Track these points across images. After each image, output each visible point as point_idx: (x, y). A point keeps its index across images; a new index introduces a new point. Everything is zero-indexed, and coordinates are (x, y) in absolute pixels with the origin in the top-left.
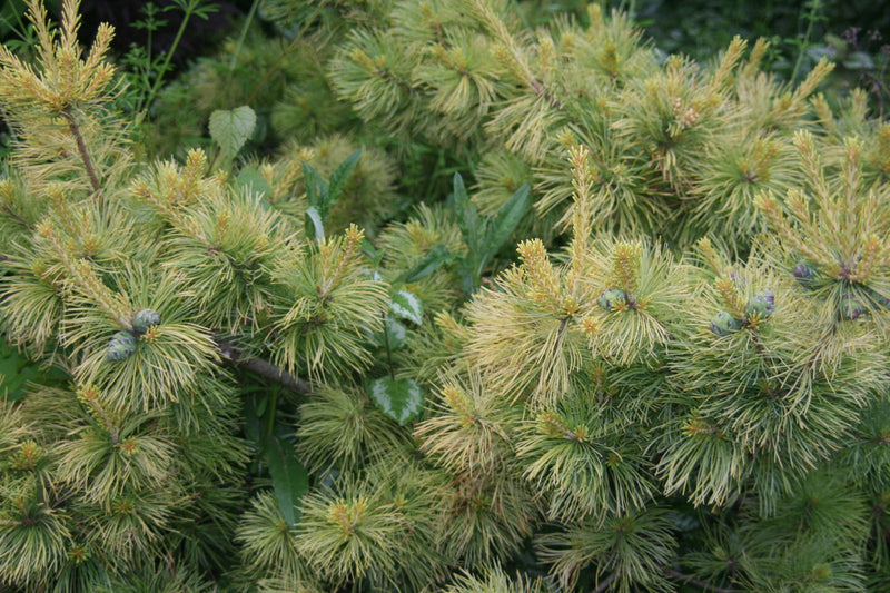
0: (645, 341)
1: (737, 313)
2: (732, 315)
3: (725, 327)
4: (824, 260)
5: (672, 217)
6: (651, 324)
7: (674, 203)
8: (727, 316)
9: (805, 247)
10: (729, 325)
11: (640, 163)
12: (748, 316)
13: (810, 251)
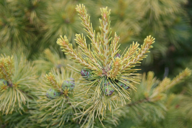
0: (17, 103)
1: (58, 89)
2: (55, 90)
3: (53, 96)
4: (95, 68)
5: (36, 38)
6: (19, 94)
7: (36, 33)
8: (53, 91)
9: (84, 62)
10: (54, 94)
11: (20, 16)
12: (63, 90)
13: (87, 64)
